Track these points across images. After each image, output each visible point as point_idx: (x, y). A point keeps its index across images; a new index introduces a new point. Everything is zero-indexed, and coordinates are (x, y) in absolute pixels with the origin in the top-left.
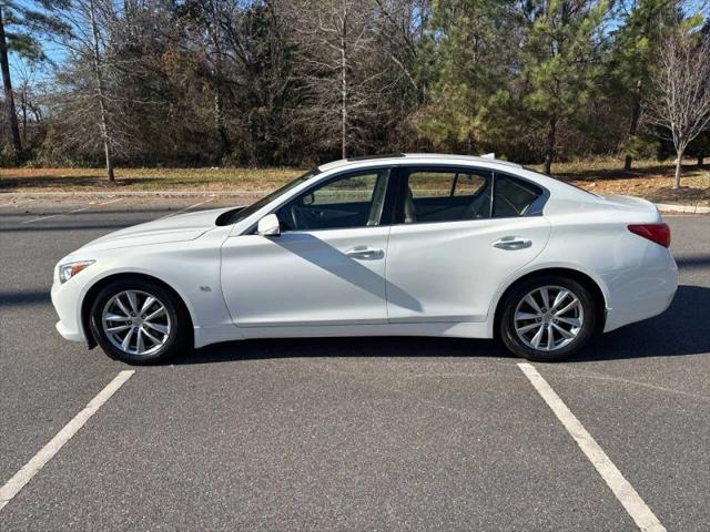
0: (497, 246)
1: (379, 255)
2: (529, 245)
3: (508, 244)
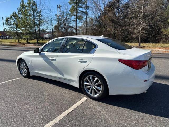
0: (79, 61)
1: (55, 60)
2: (86, 62)
3: (82, 61)
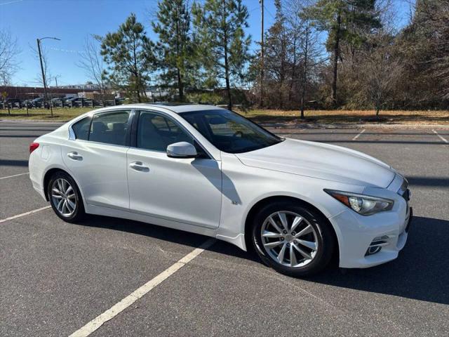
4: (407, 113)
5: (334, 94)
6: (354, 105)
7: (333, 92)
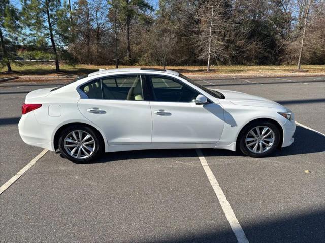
4: (196, 68)
5: (130, 55)
6: (143, 62)
7: (128, 54)
